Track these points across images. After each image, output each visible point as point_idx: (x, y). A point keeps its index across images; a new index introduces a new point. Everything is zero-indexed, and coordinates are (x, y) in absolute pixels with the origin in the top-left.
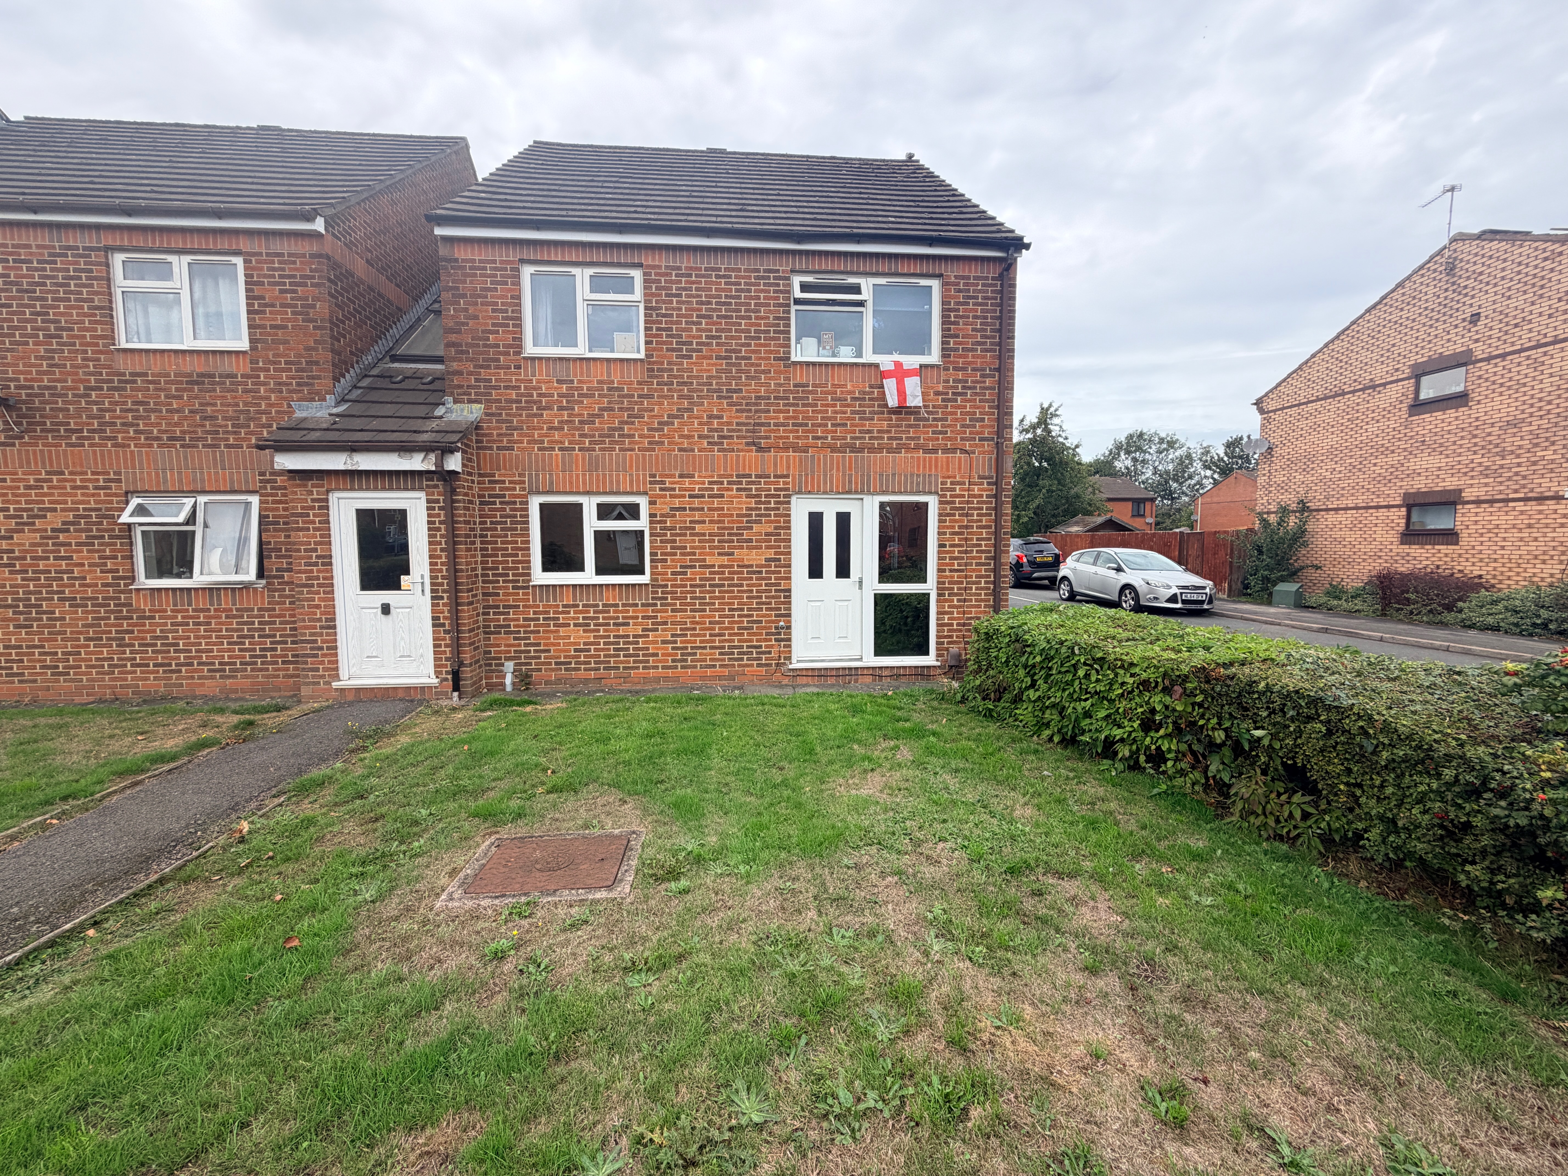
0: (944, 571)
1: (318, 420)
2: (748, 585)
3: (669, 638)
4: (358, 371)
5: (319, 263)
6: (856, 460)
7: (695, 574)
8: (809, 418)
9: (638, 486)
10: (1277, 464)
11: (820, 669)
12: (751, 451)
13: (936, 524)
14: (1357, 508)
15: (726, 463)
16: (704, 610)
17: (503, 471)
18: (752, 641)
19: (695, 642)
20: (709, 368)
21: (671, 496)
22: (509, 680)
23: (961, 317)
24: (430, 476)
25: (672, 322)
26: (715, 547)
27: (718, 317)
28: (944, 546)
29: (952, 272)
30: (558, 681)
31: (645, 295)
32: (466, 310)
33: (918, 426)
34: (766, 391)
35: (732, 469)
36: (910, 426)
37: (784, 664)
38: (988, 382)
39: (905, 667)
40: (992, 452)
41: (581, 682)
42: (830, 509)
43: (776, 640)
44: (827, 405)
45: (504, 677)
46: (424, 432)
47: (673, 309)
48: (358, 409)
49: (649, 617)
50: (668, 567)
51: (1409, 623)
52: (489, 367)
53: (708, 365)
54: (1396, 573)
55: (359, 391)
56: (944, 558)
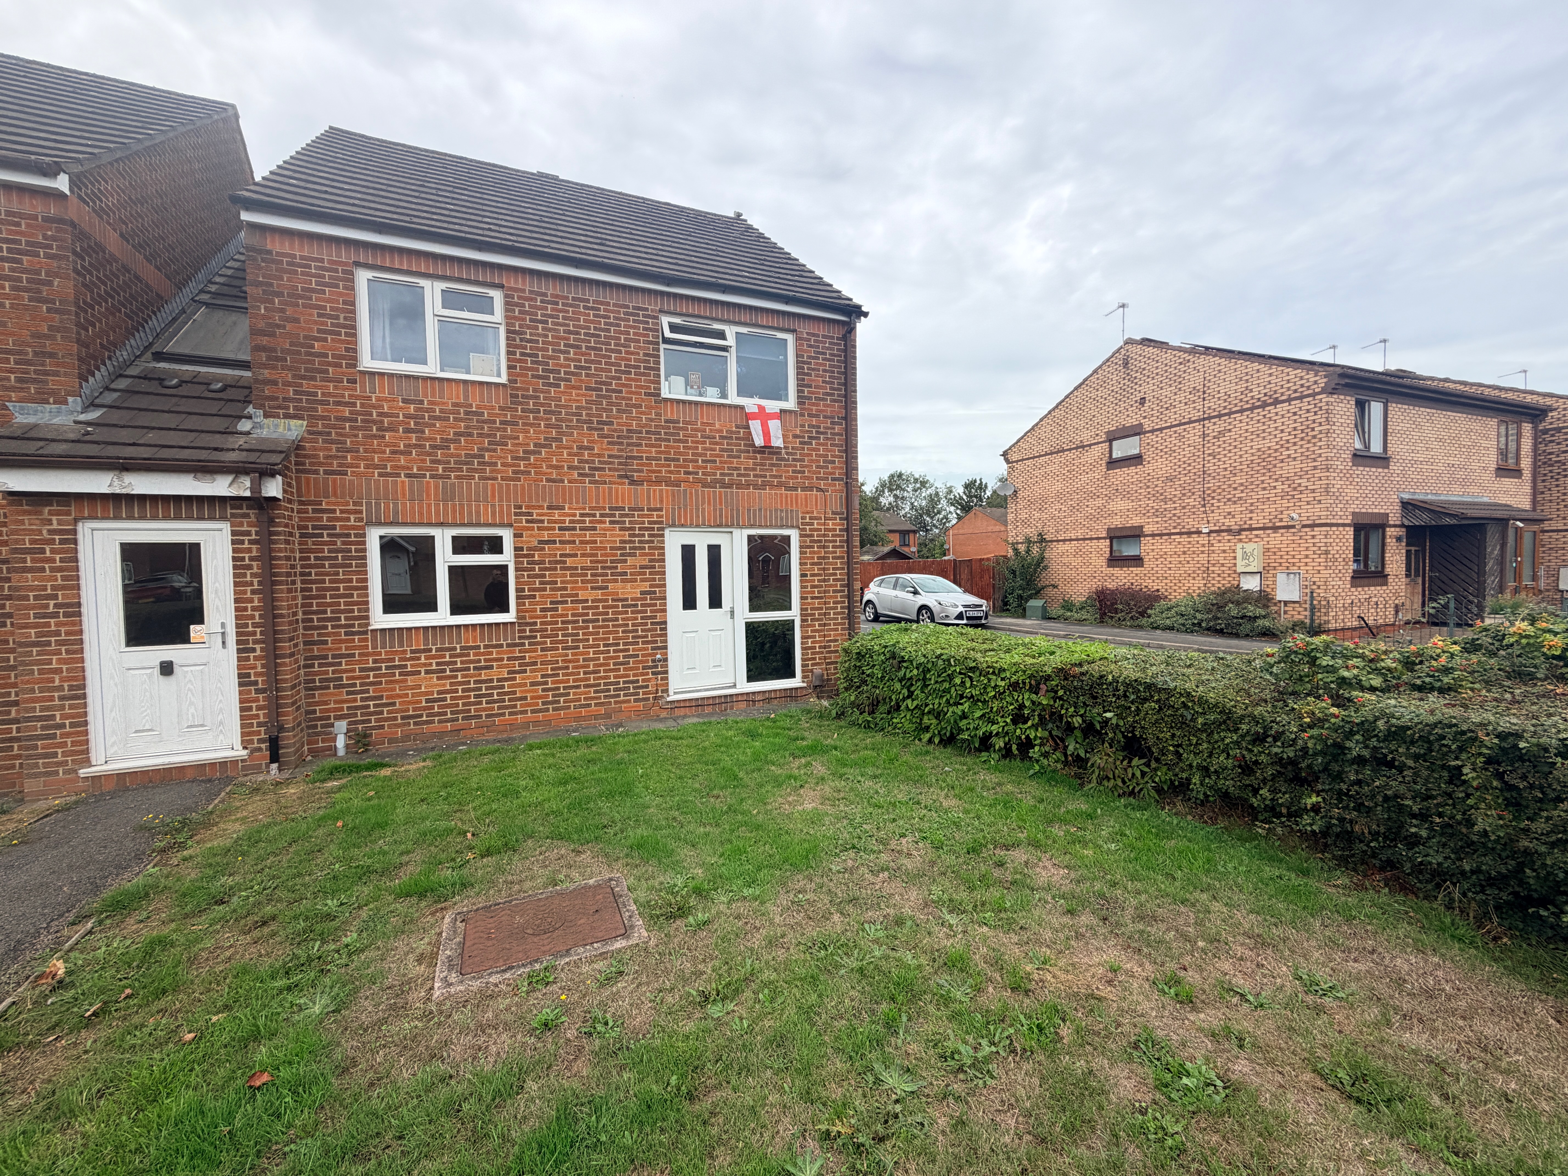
0: (806, 598)
1: (57, 428)
2: (623, 619)
3: (539, 679)
4: (111, 369)
5: (58, 230)
6: (726, 496)
7: (566, 610)
8: (680, 454)
9: (502, 517)
10: (1022, 504)
11: (697, 699)
12: (624, 483)
13: (798, 555)
14: (1077, 540)
15: (598, 496)
16: (578, 647)
17: (333, 499)
18: (628, 676)
19: (568, 681)
20: (577, 398)
21: (539, 529)
22: (341, 742)
23: (813, 370)
24: (238, 503)
25: (538, 349)
26: (588, 582)
27: (587, 348)
28: (806, 575)
29: (805, 329)
30: (406, 738)
31: (506, 317)
32: (282, 311)
33: (779, 465)
34: (638, 425)
35: (604, 502)
36: (773, 465)
37: (662, 697)
38: (837, 429)
39: (775, 691)
40: (841, 491)
41: (435, 736)
42: (701, 541)
43: (653, 673)
44: (697, 442)
45: (334, 740)
46: (228, 450)
47: (539, 335)
48: (116, 417)
49: (516, 658)
50: (537, 603)
51: (1119, 627)
52: (313, 379)
53: (577, 395)
54: (1107, 589)
55: (116, 395)
56: (806, 587)
